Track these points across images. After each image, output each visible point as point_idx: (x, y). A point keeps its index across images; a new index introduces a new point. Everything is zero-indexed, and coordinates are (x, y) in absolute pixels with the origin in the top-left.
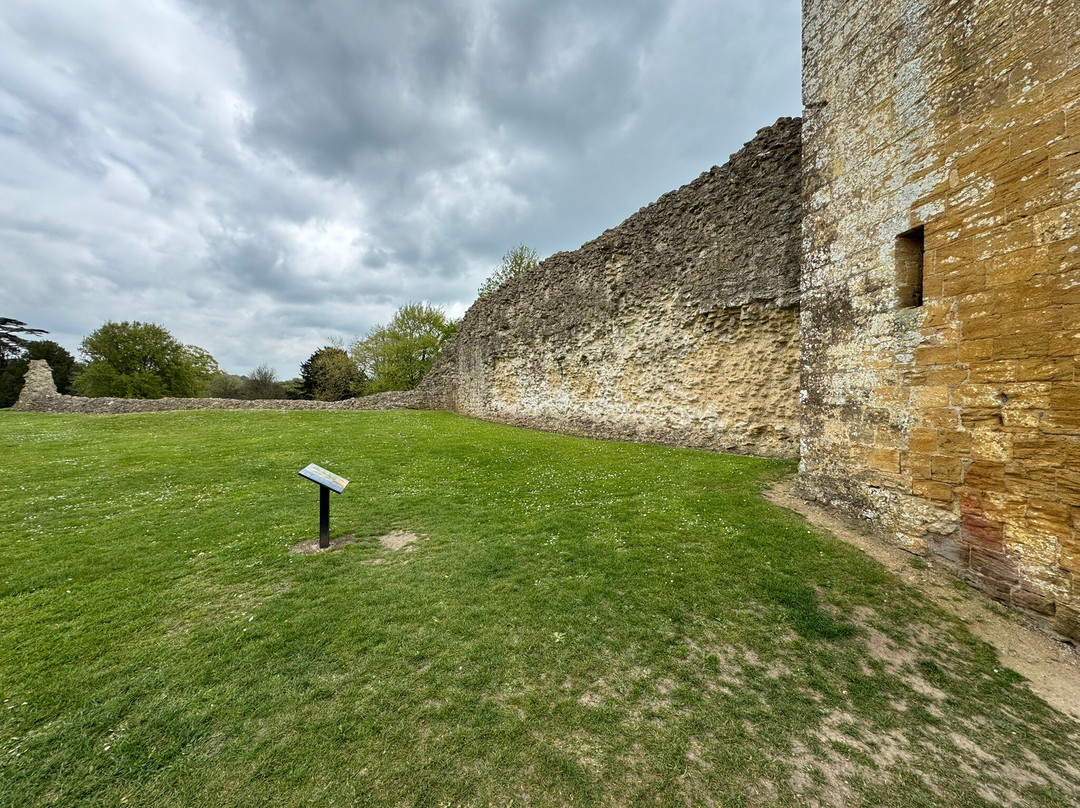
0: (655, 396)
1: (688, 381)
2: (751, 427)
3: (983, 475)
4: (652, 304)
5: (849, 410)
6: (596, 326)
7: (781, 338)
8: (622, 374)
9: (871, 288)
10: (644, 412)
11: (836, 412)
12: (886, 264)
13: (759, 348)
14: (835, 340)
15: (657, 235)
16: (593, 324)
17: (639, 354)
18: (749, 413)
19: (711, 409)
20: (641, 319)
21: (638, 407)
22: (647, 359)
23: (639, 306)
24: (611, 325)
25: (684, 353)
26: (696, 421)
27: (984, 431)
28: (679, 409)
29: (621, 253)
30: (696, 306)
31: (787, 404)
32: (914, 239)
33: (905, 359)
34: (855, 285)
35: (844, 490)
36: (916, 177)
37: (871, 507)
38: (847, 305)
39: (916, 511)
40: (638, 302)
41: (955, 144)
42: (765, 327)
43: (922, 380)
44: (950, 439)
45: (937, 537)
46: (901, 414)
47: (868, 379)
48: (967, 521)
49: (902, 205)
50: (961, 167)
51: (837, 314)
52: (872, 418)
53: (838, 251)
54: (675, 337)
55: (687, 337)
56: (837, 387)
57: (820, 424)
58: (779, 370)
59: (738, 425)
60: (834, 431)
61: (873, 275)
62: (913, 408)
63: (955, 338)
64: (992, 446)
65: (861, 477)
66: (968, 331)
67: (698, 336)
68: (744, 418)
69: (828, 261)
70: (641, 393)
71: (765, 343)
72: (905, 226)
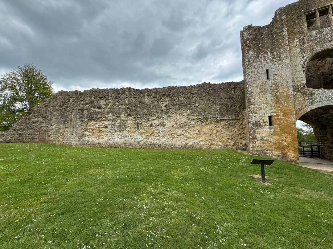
0: (181, 137)
1: (192, 133)
2: (209, 144)
3: (284, 147)
4: (180, 113)
5: (261, 139)
6: (157, 115)
7: (216, 125)
8: (168, 130)
9: (264, 122)
10: (176, 141)
11: (259, 140)
12: (267, 119)
13: (211, 127)
14: (258, 129)
15: (180, 96)
16: (156, 115)
17: (175, 125)
18: (209, 141)
19: (199, 140)
20: (175, 116)
21: (174, 140)
22: (178, 127)
23: (176, 112)
24: (164, 116)
25: (191, 126)
26: (195, 143)
27: (284, 142)
28: (189, 140)
29: (167, 97)
30: (197, 116)
31: (217, 138)
32: (270, 118)
33: (272, 133)
34: (261, 121)
35: (262, 152)
36: (271, 109)
37: (267, 154)
38: (260, 124)
39: (275, 153)
40: (175, 111)
41: (277, 107)
42: (212, 123)
43: (274, 135)
44: (279, 143)
45: (278, 156)
46: (272, 140)
47: (265, 135)
48: (282, 153)
49: (269, 112)
50: (278, 110)
51: (258, 125)
52: (266, 141)
53: (257, 115)
54: (188, 122)
55: (192, 123)
56: (258, 136)
57: (255, 142)
58: (215, 132)
59: (206, 143)
60: (258, 143)
61: (264, 120)
62: (273, 139)
63: (279, 131)
64: (285, 143)
65: (265, 149)
66: (280, 130)
67: (195, 123)
68: (208, 142)
69: (255, 116)
70: (175, 136)
71: (212, 126)
72: (270, 115)
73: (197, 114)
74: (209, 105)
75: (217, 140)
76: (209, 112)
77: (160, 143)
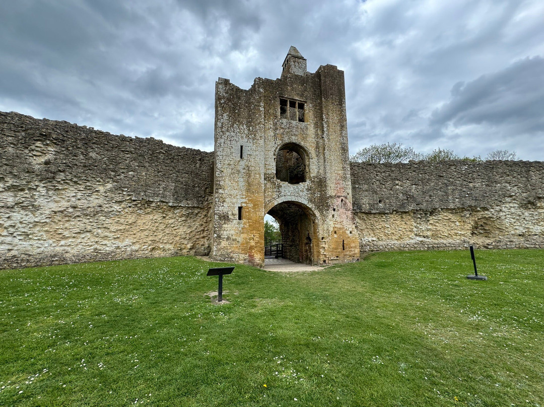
0: (83, 236)
1: (113, 228)
2: (150, 248)
3: (251, 248)
4: (88, 184)
5: (228, 239)
6: (10, 181)
7: (164, 215)
8: (47, 220)
9: (233, 215)
10: (70, 245)
11: (225, 239)
12: (236, 211)
13: (155, 218)
14: (225, 223)
15: (93, 148)
16: (7, 179)
17: (71, 210)
18: (150, 242)
19: (127, 242)
20: (72, 189)
21: (63, 242)
22: (78, 214)
23: (75, 182)
24: (37, 186)
25: (113, 214)
26: (118, 248)
27: (252, 241)
28: (105, 242)
29: (54, 143)
30: (129, 195)
31: (165, 238)
32: (240, 209)
33: (240, 229)
34: (230, 213)
35: (227, 256)
36: (242, 198)
37: (234, 258)
38: (228, 217)
39: (242, 256)
40: (75, 179)
41: (248, 196)
42: (159, 211)
43: (243, 233)
44: (247, 243)
45: (245, 260)
46: (239, 239)
47: (232, 232)
48: (249, 256)
49: (240, 202)
50: (249, 200)
51: (225, 218)
52: (233, 240)
53: (225, 204)
54: (107, 206)
55: (116, 207)
56: (225, 234)
57: (221, 242)
59: (144, 247)
60: (224, 243)
61: (233, 212)
62: (241, 238)
63: (248, 226)
64: (253, 243)
65: (231, 252)
66: (249, 226)
67: (124, 208)
68: (147, 244)
69: (223, 206)
70: (67, 233)
71: (158, 216)
72: (240, 206)
73: (129, 192)
74: (156, 179)
75: (165, 241)
76: (154, 191)
77: (13, 253)
